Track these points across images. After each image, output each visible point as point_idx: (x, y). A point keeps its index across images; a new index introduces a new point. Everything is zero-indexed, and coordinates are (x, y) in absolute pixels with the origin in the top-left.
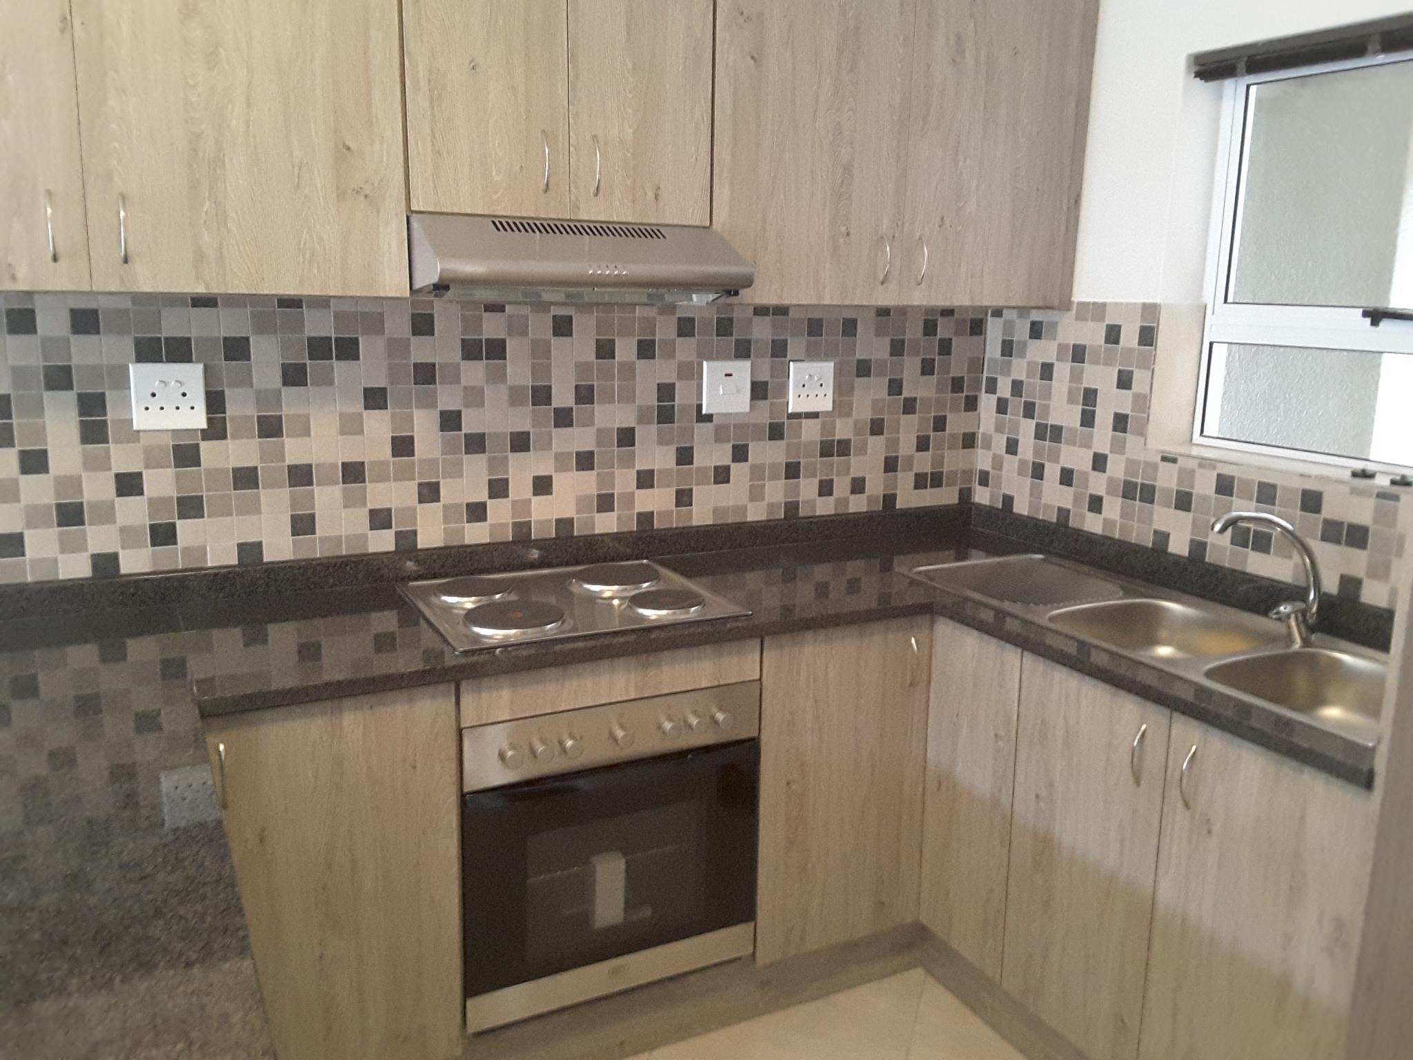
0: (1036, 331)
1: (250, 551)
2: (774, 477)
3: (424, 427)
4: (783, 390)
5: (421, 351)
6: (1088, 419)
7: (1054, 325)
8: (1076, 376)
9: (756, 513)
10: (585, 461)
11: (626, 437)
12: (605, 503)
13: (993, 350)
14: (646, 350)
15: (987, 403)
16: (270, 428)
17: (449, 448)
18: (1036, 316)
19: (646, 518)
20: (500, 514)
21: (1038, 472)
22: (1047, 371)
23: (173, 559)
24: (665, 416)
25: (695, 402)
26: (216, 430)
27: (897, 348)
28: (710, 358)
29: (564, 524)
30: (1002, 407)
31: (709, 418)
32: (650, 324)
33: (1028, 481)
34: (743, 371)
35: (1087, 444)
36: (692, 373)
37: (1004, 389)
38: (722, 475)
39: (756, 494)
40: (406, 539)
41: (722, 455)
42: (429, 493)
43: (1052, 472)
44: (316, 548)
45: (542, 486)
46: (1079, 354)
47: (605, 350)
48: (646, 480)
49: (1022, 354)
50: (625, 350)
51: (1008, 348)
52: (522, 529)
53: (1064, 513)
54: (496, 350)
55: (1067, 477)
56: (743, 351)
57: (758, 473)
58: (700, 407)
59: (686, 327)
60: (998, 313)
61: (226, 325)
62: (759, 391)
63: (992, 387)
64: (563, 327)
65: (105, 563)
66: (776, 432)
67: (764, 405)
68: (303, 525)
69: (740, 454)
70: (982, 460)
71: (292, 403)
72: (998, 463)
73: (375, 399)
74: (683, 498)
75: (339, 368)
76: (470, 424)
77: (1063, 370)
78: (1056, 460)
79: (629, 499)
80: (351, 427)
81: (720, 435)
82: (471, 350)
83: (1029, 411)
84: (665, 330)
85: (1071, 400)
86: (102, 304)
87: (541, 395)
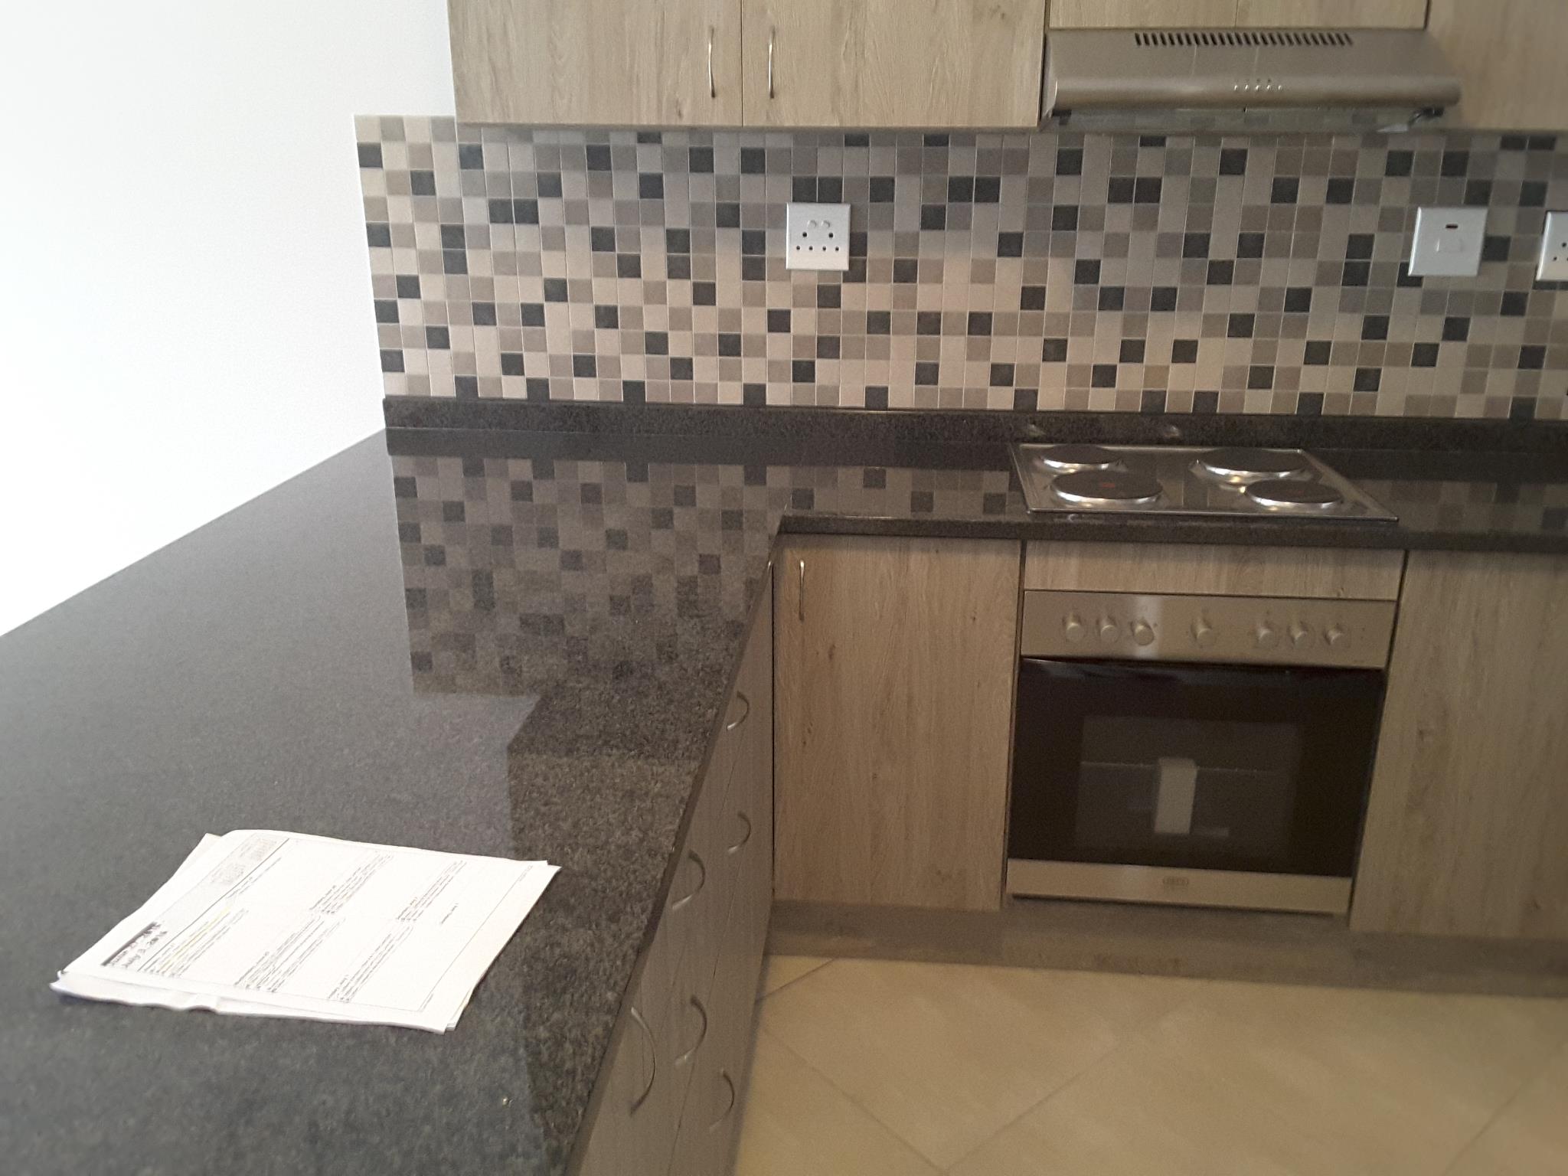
1: (877, 395)
2: (1503, 362)
3: (1058, 278)
4: (1532, 251)
5: (1066, 191)
9: (1468, 408)
10: (1240, 326)
11: (1299, 300)
12: (1261, 378)
14: (1339, 192)
16: (905, 273)
17: (1082, 303)
19: (1312, 401)
20: (1131, 380)
23: (810, 396)
24: (1355, 275)
25: (1400, 261)
26: (856, 273)
28: (1428, 204)
29: (1205, 399)
31: (1417, 281)
32: (1349, 159)
34: (1473, 223)
36: (1400, 223)
38: (1425, 356)
39: (1471, 384)
40: (1026, 399)
41: (1430, 330)
42: (1055, 351)
44: (936, 399)
45: (1184, 351)
47: (1284, 192)
48: (1317, 354)
50: (1311, 192)
52: (1154, 399)
54: (1149, 191)
56: (1478, 196)
57: (1478, 357)
58: (1405, 267)
59: (1398, 164)
61: (875, 163)
62: (1494, 249)
64: (1233, 164)
65: (755, 393)
66: (1513, 305)
67: (1501, 269)
68: (927, 374)
69: (1455, 330)
71: (929, 248)
73: (1009, 245)
74: (1367, 380)
75: (977, 211)
76: (1107, 278)
79: (1293, 376)
80: (983, 274)
81: (1429, 305)
82: (1119, 192)
84: (1370, 166)
86: (770, 143)
87: (1196, 245)
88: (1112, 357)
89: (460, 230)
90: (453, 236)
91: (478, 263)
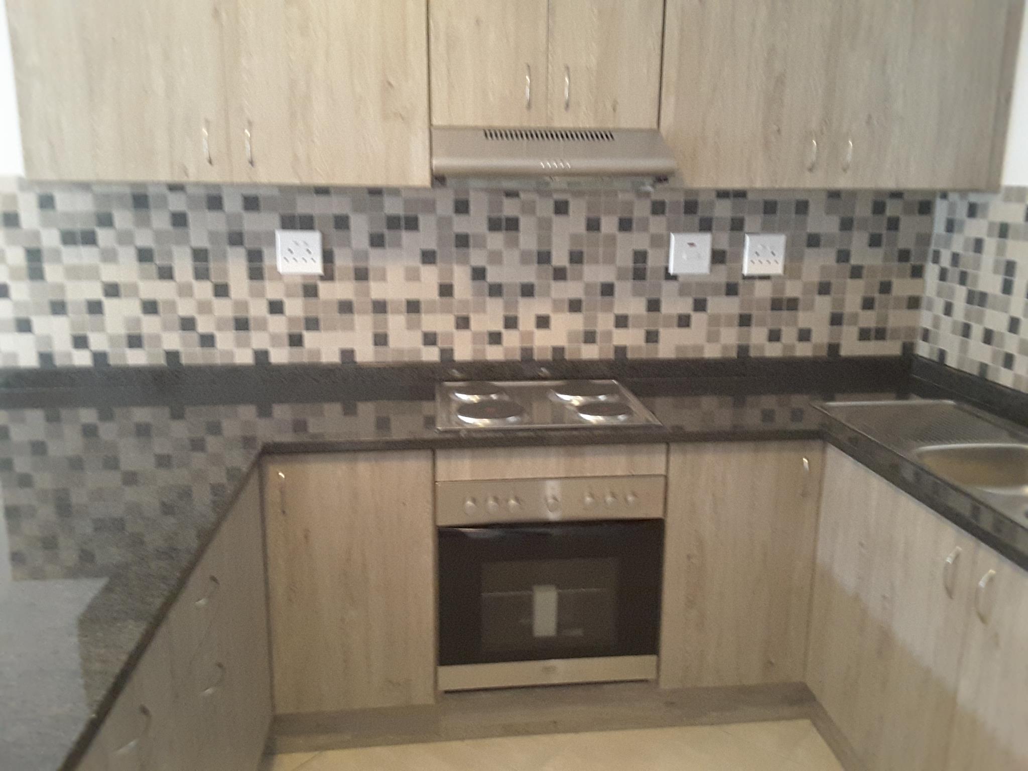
0: (973, 211)
1: (347, 354)
2: (729, 324)
3: (461, 278)
4: (739, 257)
5: (461, 225)
6: (1007, 288)
7: (985, 206)
8: (1001, 250)
9: (712, 352)
10: (575, 306)
11: (608, 290)
12: (590, 337)
13: (939, 227)
14: (625, 225)
15: (932, 271)
16: (361, 275)
17: (477, 293)
18: (973, 198)
19: (621, 351)
20: (512, 340)
21: (966, 331)
22: (978, 245)
23: (301, 356)
24: (639, 274)
25: (664, 264)
26: (328, 275)
27: (847, 225)
28: (677, 230)
29: (558, 351)
30: (943, 276)
31: (674, 278)
32: (629, 205)
33: (958, 339)
34: (704, 242)
35: (1005, 309)
36: (662, 243)
37: (946, 261)
38: (684, 321)
39: (712, 337)
40: (447, 354)
41: (685, 306)
42: (463, 323)
43: (977, 331)
44: (388, 356)
45: (543, 322)
46: (1004, 231)
47: (593, 225)
48: (622, 322)
49: (961, 231)
50: (609, 225)
51: (951, 226)
52: (527, 352)
53: (984, 367)
54: (512, 225)
55: (988, 336)
56: (706, 226)
57: (715, 321)
58: (667, 269)
59: (658, 208)
60: (944, 195)
61: (336, 206)
62: (718, 257)
63: (936, 259)
64: (561, 208)
65: (261, 356)
66: (731, 290)
67: (722, 268)
68: (381, 340)
69: (700, 305)
70: (925, 319)
71: (376, 259)
72: (936, 322)
73: (428, 257)
74: (652, 337)
75: (406, 236)
76: (493, 276)
77: (991, 244)
78: (980, 320)
79: (608, 335)
80: (413, 276)
81: (684, 291)
82: (494, 225)
83: (963, 279)
84: (641, 210)
85: (996, 271)
86: (261, 193)
87: (544, 258)
88: (498, 326)
89: (39, 251)
90: (34, 254)
91: (52, 273)
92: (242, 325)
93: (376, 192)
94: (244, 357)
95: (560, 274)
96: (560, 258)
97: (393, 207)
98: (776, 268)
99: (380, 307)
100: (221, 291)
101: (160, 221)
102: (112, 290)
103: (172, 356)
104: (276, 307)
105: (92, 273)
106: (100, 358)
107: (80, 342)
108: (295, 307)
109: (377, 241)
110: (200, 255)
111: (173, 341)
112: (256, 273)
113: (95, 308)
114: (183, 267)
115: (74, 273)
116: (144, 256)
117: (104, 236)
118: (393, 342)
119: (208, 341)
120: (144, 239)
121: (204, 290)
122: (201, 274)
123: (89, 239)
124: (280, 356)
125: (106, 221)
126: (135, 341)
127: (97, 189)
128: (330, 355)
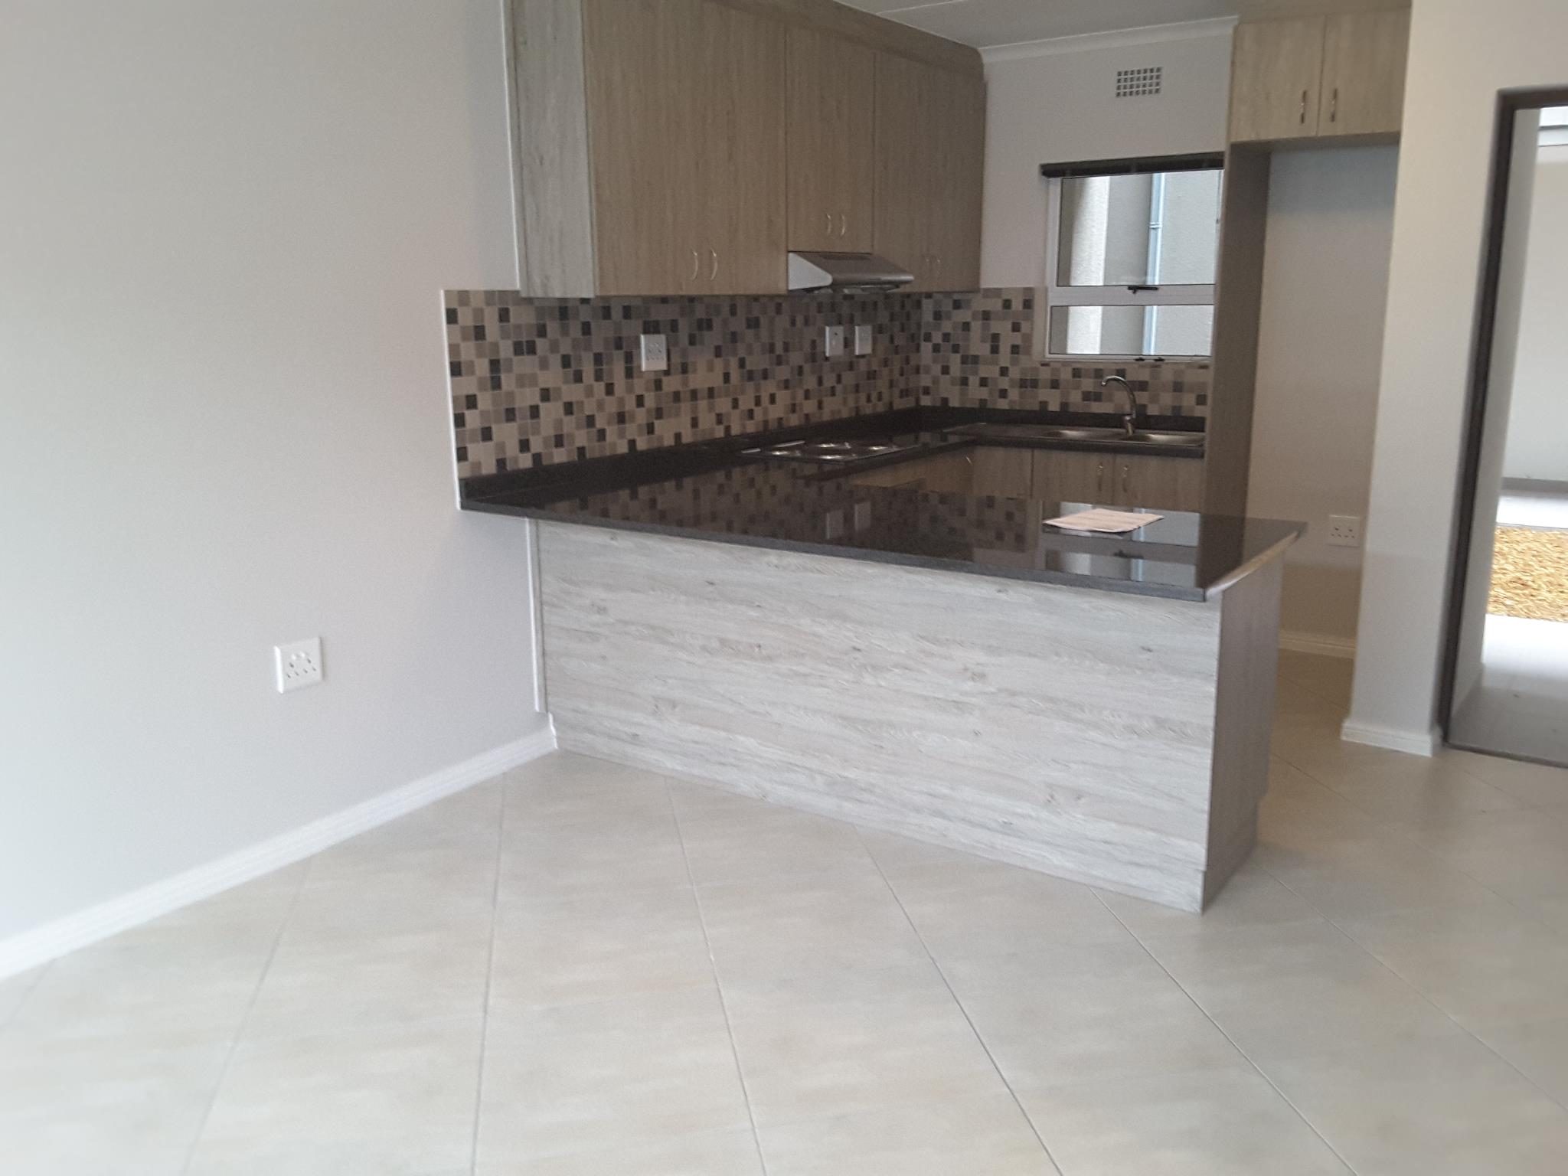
0: (957, 305)
1: (677, 437)
2: (851, 392)
3: (734, 367)
4: (854, 342)
5: (733, 324)
6: (995, 350)
7: (969, 302)
8: (985, 328)
9: (844, 413)
10: (787, 385)
11: (800, 371)
12: (794, 408)
13: (927, 316)
14: (807, 321)
15: (926, 348)
16: (684, 369)
17: (742, 379)
18: (956, 297)
19: (808, 416)
20: (759, 415)
21: (964, 382)
22: (966, 326)
24: (813, 358)
25: (824, 350)
26: (668, 371)
28: (828, 326)
29: (780, 420)
30: (936, 348)
31: (828, 359)
32: (808, 307)
33: (957, 388)
34: (839, 332)
35: (995, 362)
36: (822, 334)
37: (937, 338)
38: (833, 392)
39: (845, 402)
40: (728, 430)
41: (833, 380)
42: (735, 404)
43: (973, 381)
44: (698, 436)
45: (773, 399)
46: (986, 316)
48: (807, 395)
49: (949, 318)
51: (938, 316)
52: (765, 424)
53: (983, 402)
54: (757, 323)
55: (984, 382)
56: (840, 321)
57: (845, 390)
58: (825, 353)
59: (820, 308)
60: (929, 295)
61: (671, 312)
62: (846, 343)
63: (928, 338)
64: (780, 310)
65: (632, 445)
66: (851, 366)
67: (848, 351)
69: (839, 379)
70: (925, 380)
71: (692, 355)
72: (936, 381)
73: (718, 352)
75: (706, 335)
76: (749, 365)
77: (976, 326)
78: (976, 373)
79: (802, 406)
80: (709, 368)
81: (832, 369)
82: (749, 324)
83: (956, 349)
84: (813, 312)
85: (983, 341)
86: (633, 303)
88: (752, 405)
89: (498, 361)
90: (495, 365)
91: (507, 381)
92: (621, 418)
93: (692, 299)
94: (623, 448)
95: (779, 361)
96: (779, 349)
97: (700, 312)
98: (868, 350)
99: (694, 395)
100: (610, 390)
101: (575, 331)
102: (546, 395)
103: (581, 450)
104: (640, 401)
105: (533, 381)
106: (537, 457)
107: (524, 445)
108: (650, 401)
109: (692, 341)
110: (598, 359)
111: (582, 438)
112: (629, 373)
113: (535, 411)
114: (588, 370)
115: (521, 381)
116: (566, 362)
117: (541, 344)
118: (701, 426)
119: (602, 435)
120: (566, 348)
121: (600, 388)
122: (598, 377)
123: (532, 349)
124: (642, 444)
125: (542, 332)
126: (559, 441)
127: (537, 303)
128: (669, 441)
